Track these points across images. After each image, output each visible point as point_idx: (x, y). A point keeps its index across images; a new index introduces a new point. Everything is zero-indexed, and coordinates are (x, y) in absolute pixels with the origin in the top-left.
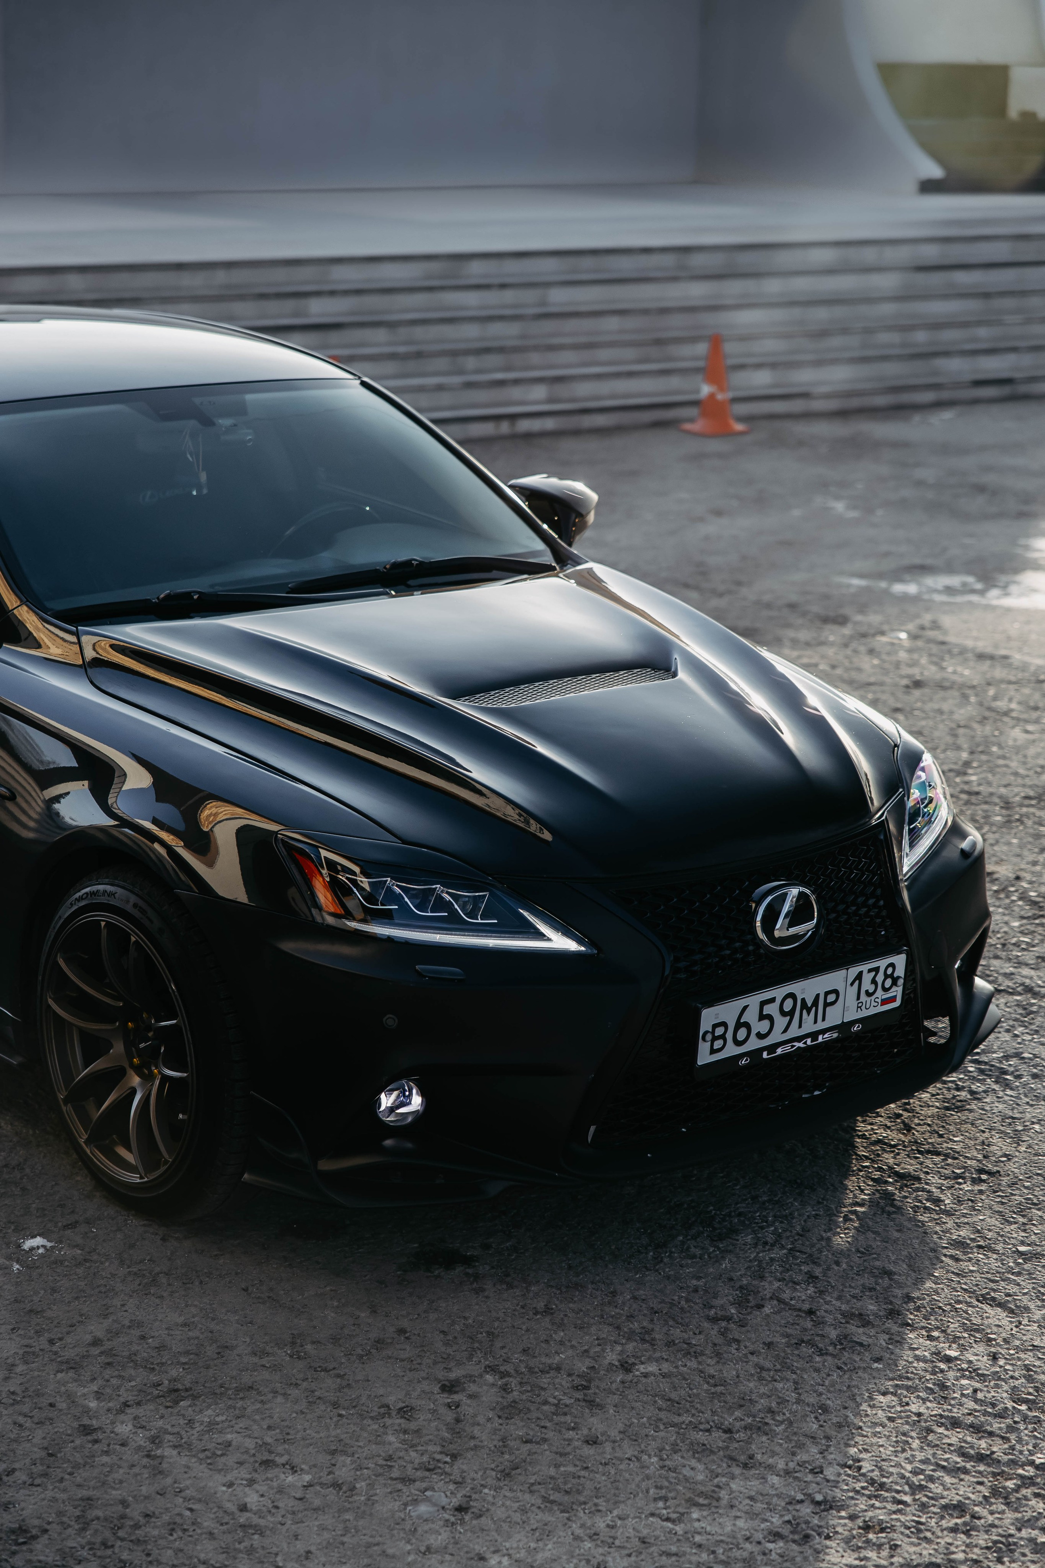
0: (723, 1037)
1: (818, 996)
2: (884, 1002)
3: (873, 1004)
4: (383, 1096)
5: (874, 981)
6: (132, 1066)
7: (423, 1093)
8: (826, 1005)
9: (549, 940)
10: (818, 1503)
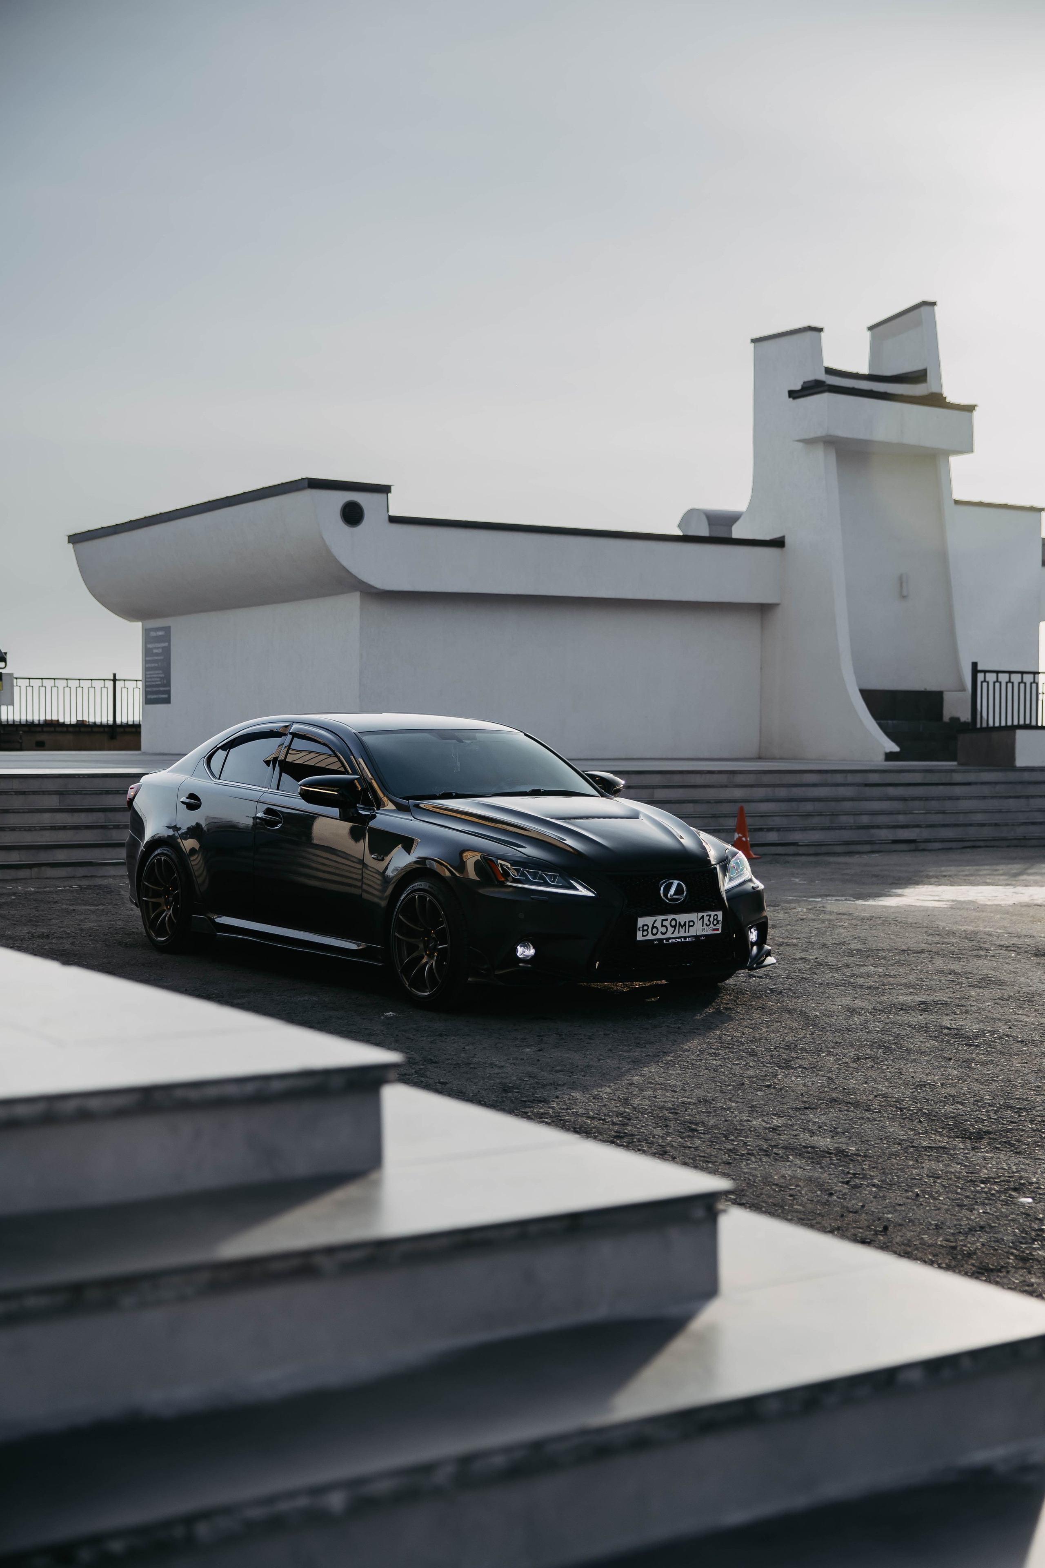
0: (647, 930)
1: (685, 922)
2: (714, 930)
3: (709, 930)
4: (518, 947)
5: (709, 920)
6: (426, 954)
7: (534, 948)
8: (689, 926)
9: (581, 891)
10: (665, 1052)
